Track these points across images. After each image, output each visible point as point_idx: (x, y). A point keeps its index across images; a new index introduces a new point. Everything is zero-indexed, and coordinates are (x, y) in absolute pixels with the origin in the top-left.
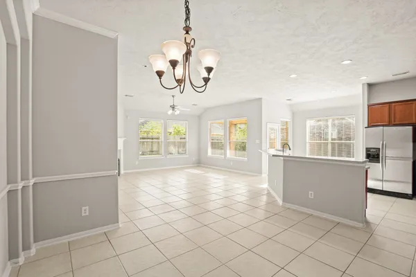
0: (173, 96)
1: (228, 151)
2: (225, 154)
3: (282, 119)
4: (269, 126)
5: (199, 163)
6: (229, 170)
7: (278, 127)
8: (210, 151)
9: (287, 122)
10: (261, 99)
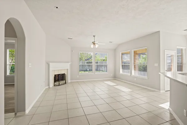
0: (94, 36)
1: (133, 71)
2: (131, 73)
3: (178, 47)
4: (167, 52)
5: (115, 78)
6: (133, 84)
7: (174, 53)
8: (121, 70)
9: (182, 50)
10: (159, 31)
